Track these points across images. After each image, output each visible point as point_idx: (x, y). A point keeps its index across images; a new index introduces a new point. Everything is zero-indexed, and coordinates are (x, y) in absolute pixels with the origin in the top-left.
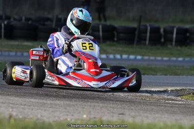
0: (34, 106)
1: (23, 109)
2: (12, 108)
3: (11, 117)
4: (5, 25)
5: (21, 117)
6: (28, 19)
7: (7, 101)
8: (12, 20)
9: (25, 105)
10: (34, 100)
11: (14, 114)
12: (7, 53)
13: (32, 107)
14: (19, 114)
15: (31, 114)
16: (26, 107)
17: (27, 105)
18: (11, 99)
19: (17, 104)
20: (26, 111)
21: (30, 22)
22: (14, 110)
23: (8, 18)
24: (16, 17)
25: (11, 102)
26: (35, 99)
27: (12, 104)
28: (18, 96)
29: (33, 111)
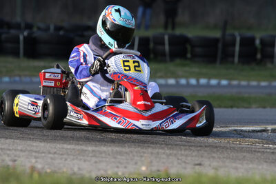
0: (68, 155)
1: (52, 158)
2: (36, 158)
3: (33, 169)
4: (24, 38)
5: (48, 171)
6: (58, 29)
7: (28, 148)
8: (35, 29)
9: (55, 153)
10: (69, 147)
11: (39, 166)
12: (28, 79)
13: (65, 156)
14: (46, 167)
15: (64, 166)
16: (56, 156)
17: (59, 154)
18: (34, 144)
19: (43, 153)
20: (56, 162)
21: (61, 33)
22: (39, 160)
23: (29, 27)
24: (42, 25)
25: (35, 149)
26: (70, 144)
27: (36, 152)
28: (44, 141)
29: (67, 162)
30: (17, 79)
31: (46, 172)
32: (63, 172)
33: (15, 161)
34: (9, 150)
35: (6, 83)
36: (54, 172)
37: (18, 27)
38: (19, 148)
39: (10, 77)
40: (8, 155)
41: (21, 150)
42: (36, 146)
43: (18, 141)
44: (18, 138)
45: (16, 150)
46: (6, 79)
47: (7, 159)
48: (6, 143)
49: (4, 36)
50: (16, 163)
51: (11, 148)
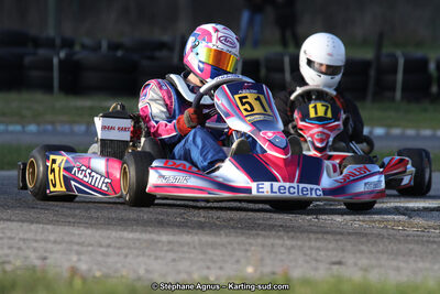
0: (130, 248)
1: (103, 254)
2: (78, 253)
3: (74, 271)
4: (60, 62)
5: (98, 274)
6: (114, 47)
7: (66, 239)
8: (77, 48)
9: (109, 246)
10: (131, 235)
11: (83, 267)
12: (66, 128)
13: (125, 251)
14: (95, 267)
15: (123, 266)
16: (111, 250)
17: (115, 247)
18: (76, 232)
19: (90, 245)
20: (111, 260)
21: (120, 53)
22: (83, 257)
23: (68, 44)
24: (88, 41)
25: (75, 239)
26: (131, 231)
27: (78, 244)
28: (91, 226)
29: (128, 260)
30: (49, 127)
31: (94, 277)
32: (122, 276)
33: (45, 258)
34: (36, 241)
35: (32, 133)
36: (106, 276)
37: (50, 44)
38: (52, 238)
39: (38, 124)
40: (35, 250)
41: (55, 242)
42: (79, 235)
43: (49, 227)
44: (50, 222)
45: (46, 241)
46: (32, 128)
47: (33, 255)
48: (31, 230)
49: (27, 60)
50: (48, 261)
51: (38, 238)
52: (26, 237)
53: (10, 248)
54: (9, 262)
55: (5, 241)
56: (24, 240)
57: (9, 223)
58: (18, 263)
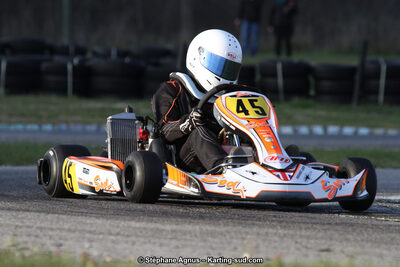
0: (137, 236)
1: (113, 242)
2: (90, 241)
3: (86, 257)
4: (74, 68)
5: (108, 259)
6: (122, 54)
7: (79, 228)
8: (89, 55)
9: (118, 234)
10: (138, 225)
11: (95, 253)
12: (79, 127)
13: (133, 239)
14: (105, 254)
15: (131, 253)
16: (119, 238)
17: (123, 235)
18: (88, 221)
19: (100, 233)
20: (119, 247)
21: (127, 60)
22: (94, 244)
23: (81, 51)
24: (98, 49)
25: (88, 228)
26: (139, 221)
27: (90, 232)
28: (103, 216)
29: (135, 247)
30: (64, 127)
31: (105, 262)
32: (130, 262)
33: (61, 245)
34: (52, 229)
35: (48, 132)
36: (116, 262)
37: (65, 51)
38: (66, 226)
39: (54, 124)
40: (51, 237)
41: (69, 230)
42: (91, 224)
43: (64, 217)
44: (65, 213)
45: (61, 230)
46: (48, 127)
47: (49, 243)
48: (47, 220)
49: (44, 66)
50: (62, 248)
51: (54, 227)
52: (43, 225)
53: (29, 235)
54: (27, 249)
55: (24, 229)
56: (41, 229)
57: (28, 213)
58: (36, 249)
